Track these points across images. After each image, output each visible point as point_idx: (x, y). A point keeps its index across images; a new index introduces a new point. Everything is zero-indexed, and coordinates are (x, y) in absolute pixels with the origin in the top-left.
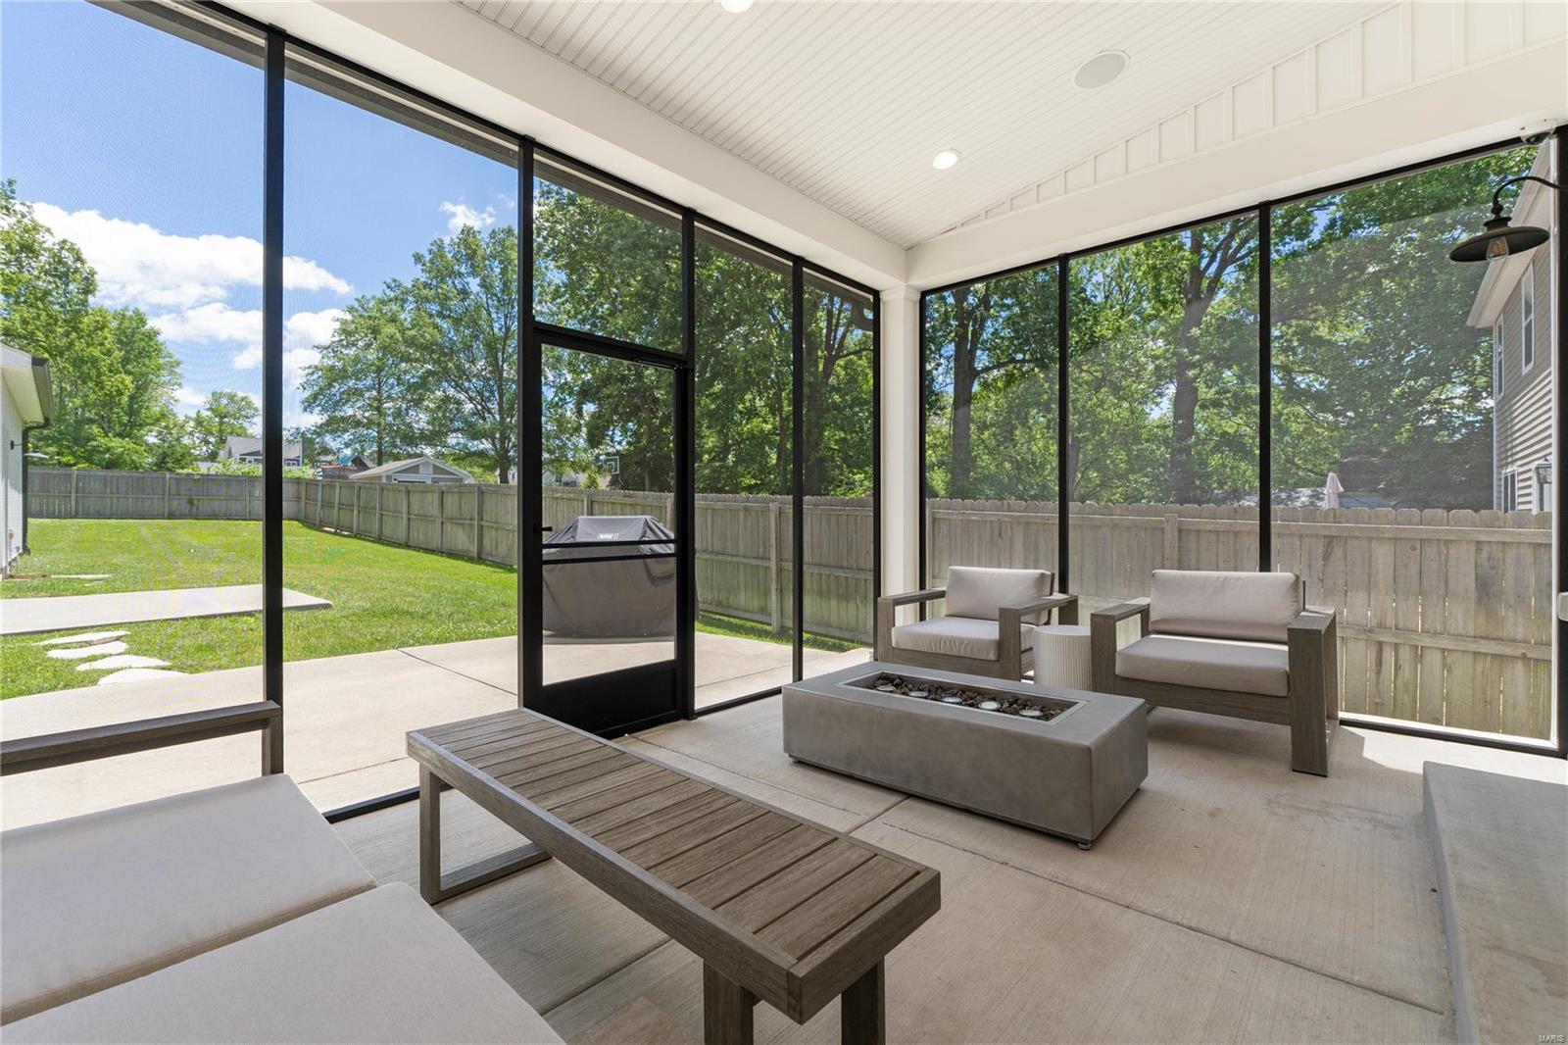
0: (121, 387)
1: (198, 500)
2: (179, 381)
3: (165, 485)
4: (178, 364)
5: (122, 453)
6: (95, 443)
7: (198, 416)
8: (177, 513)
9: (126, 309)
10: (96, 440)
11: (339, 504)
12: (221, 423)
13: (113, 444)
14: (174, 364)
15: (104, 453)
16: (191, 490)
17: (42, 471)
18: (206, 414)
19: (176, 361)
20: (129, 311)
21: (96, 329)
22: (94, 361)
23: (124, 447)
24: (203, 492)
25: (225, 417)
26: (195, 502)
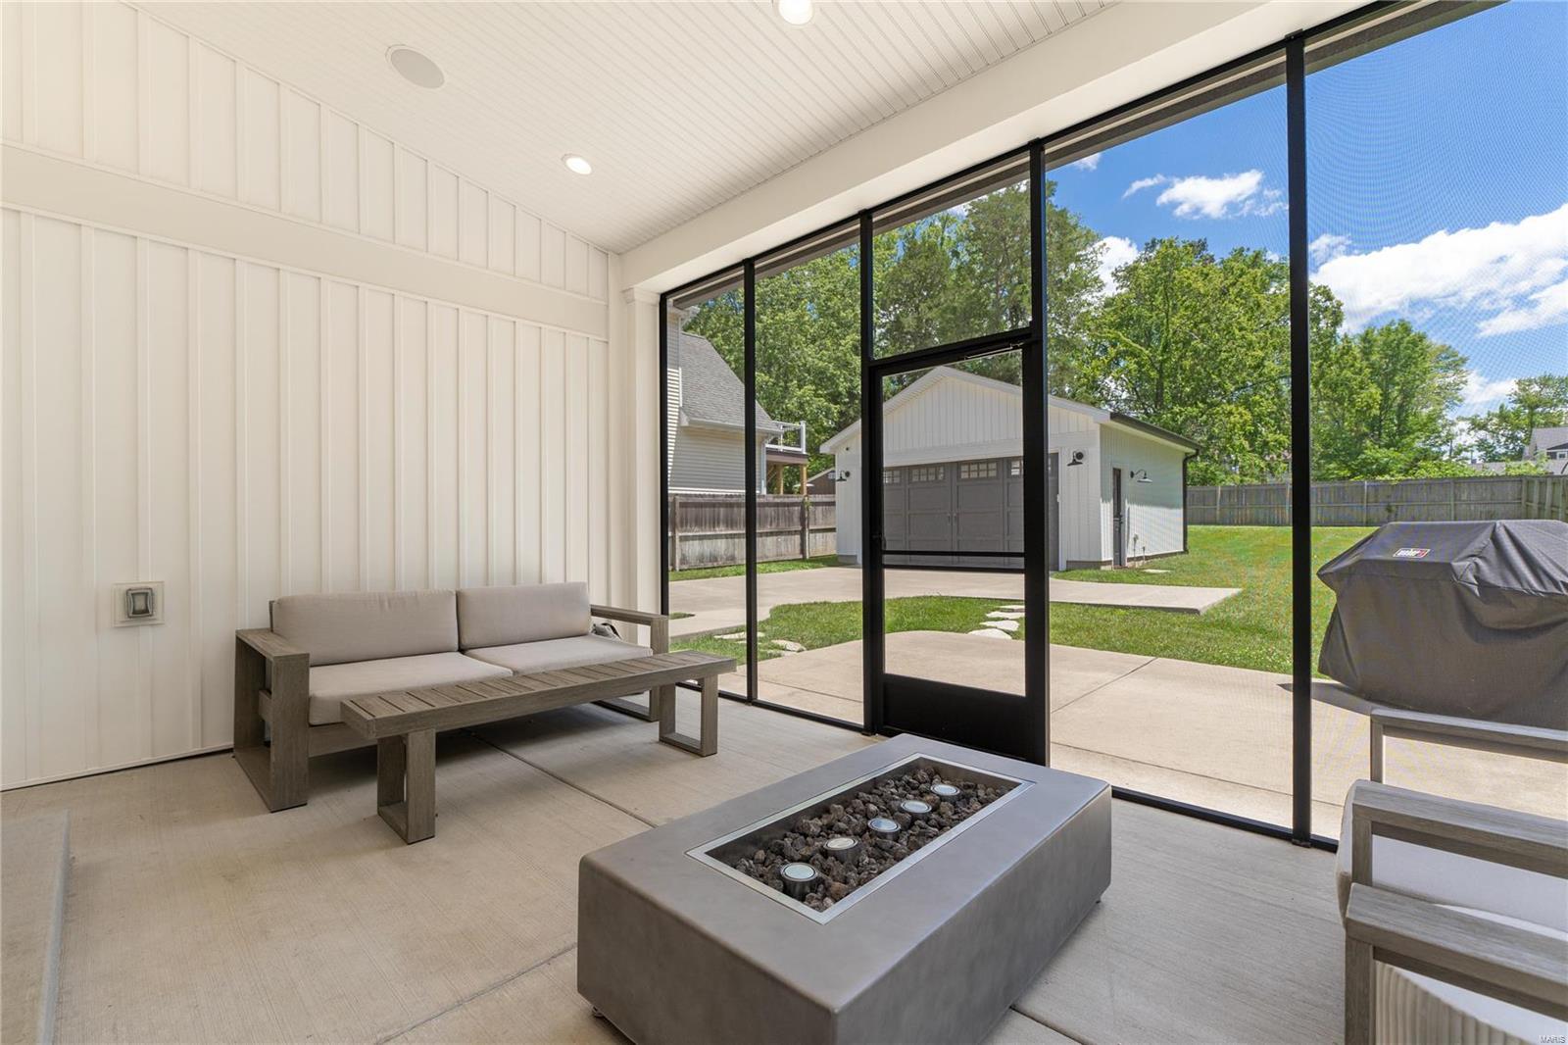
0: (1370, 401)
1: (1397, 507)
2: (1464, 379)
3: (1363, 493)
4: (1464, 361)
5: (1387, 463)
6: (1364, 456)
7: (1501, 412)
8: (1376, 521)
9: (1392, 323)
10: (1364, 453)
11: (1552, 506)
12: (1532, 414)
13: (1379, 455)
14: (1460, 363)
15: (1372, 464)
16: (1388, 497)
17: (1323, 486)
18: (1510, 407)
19: (1461, 358)
20: (1394, 324)
21: (1342, 355)
22: (1346, 382)
23: (1389, 456)
24: (1402, 497)
25: (1537, 406)
26: (1394, 508)
